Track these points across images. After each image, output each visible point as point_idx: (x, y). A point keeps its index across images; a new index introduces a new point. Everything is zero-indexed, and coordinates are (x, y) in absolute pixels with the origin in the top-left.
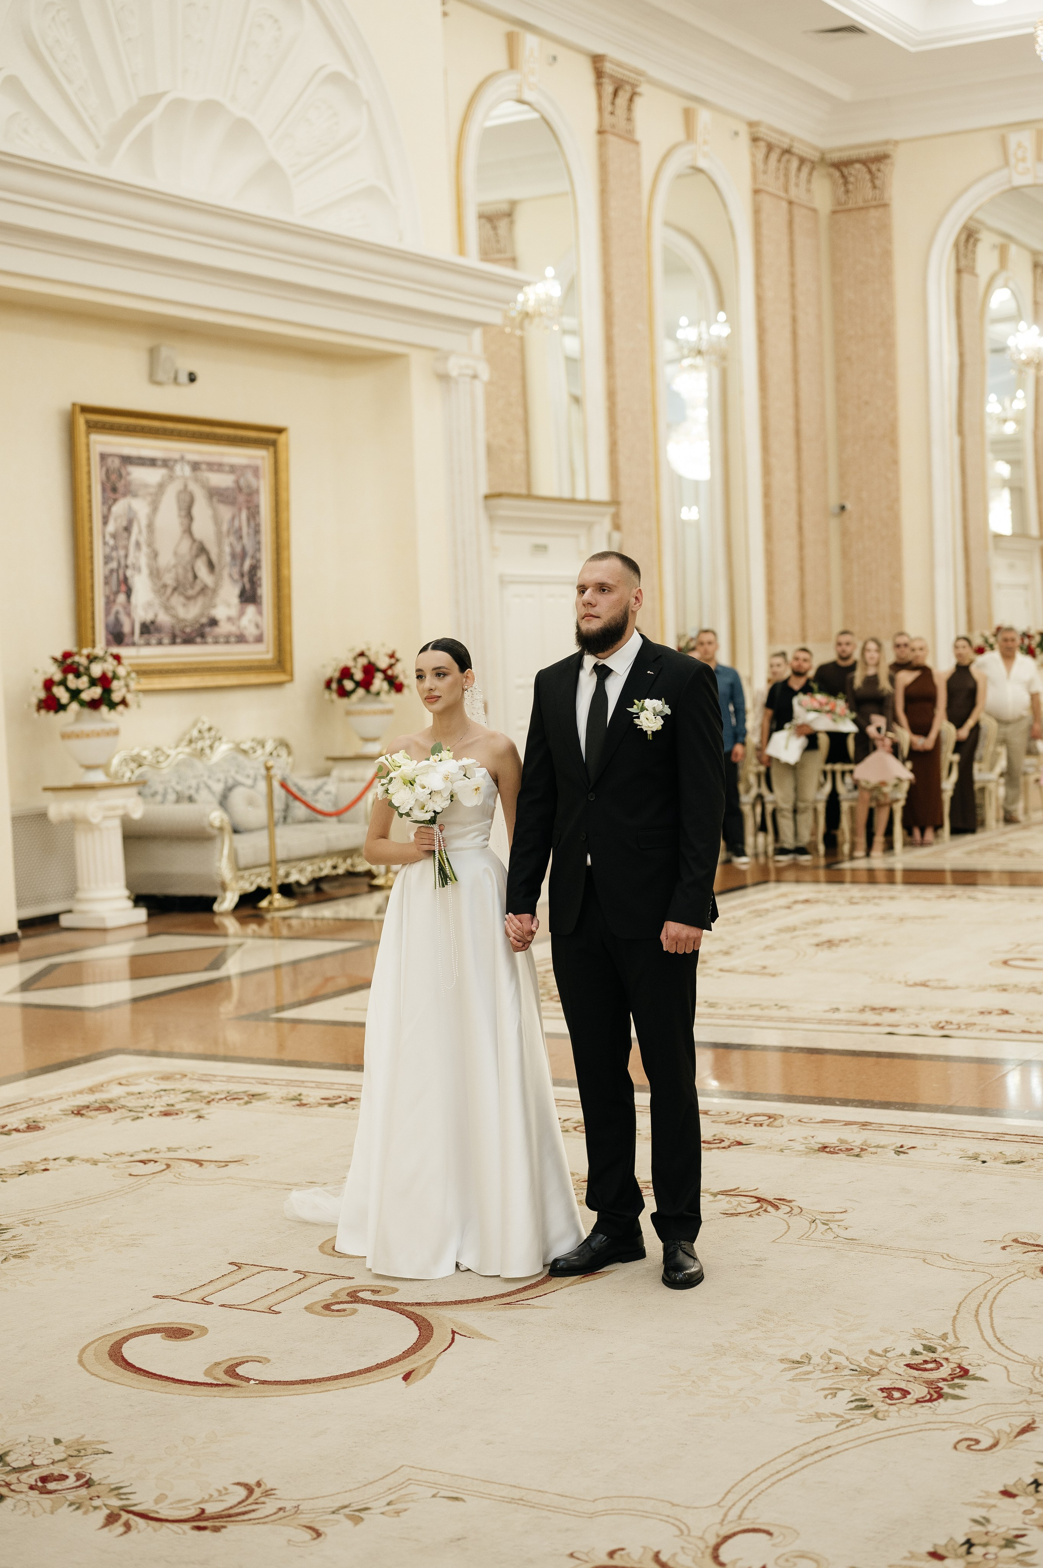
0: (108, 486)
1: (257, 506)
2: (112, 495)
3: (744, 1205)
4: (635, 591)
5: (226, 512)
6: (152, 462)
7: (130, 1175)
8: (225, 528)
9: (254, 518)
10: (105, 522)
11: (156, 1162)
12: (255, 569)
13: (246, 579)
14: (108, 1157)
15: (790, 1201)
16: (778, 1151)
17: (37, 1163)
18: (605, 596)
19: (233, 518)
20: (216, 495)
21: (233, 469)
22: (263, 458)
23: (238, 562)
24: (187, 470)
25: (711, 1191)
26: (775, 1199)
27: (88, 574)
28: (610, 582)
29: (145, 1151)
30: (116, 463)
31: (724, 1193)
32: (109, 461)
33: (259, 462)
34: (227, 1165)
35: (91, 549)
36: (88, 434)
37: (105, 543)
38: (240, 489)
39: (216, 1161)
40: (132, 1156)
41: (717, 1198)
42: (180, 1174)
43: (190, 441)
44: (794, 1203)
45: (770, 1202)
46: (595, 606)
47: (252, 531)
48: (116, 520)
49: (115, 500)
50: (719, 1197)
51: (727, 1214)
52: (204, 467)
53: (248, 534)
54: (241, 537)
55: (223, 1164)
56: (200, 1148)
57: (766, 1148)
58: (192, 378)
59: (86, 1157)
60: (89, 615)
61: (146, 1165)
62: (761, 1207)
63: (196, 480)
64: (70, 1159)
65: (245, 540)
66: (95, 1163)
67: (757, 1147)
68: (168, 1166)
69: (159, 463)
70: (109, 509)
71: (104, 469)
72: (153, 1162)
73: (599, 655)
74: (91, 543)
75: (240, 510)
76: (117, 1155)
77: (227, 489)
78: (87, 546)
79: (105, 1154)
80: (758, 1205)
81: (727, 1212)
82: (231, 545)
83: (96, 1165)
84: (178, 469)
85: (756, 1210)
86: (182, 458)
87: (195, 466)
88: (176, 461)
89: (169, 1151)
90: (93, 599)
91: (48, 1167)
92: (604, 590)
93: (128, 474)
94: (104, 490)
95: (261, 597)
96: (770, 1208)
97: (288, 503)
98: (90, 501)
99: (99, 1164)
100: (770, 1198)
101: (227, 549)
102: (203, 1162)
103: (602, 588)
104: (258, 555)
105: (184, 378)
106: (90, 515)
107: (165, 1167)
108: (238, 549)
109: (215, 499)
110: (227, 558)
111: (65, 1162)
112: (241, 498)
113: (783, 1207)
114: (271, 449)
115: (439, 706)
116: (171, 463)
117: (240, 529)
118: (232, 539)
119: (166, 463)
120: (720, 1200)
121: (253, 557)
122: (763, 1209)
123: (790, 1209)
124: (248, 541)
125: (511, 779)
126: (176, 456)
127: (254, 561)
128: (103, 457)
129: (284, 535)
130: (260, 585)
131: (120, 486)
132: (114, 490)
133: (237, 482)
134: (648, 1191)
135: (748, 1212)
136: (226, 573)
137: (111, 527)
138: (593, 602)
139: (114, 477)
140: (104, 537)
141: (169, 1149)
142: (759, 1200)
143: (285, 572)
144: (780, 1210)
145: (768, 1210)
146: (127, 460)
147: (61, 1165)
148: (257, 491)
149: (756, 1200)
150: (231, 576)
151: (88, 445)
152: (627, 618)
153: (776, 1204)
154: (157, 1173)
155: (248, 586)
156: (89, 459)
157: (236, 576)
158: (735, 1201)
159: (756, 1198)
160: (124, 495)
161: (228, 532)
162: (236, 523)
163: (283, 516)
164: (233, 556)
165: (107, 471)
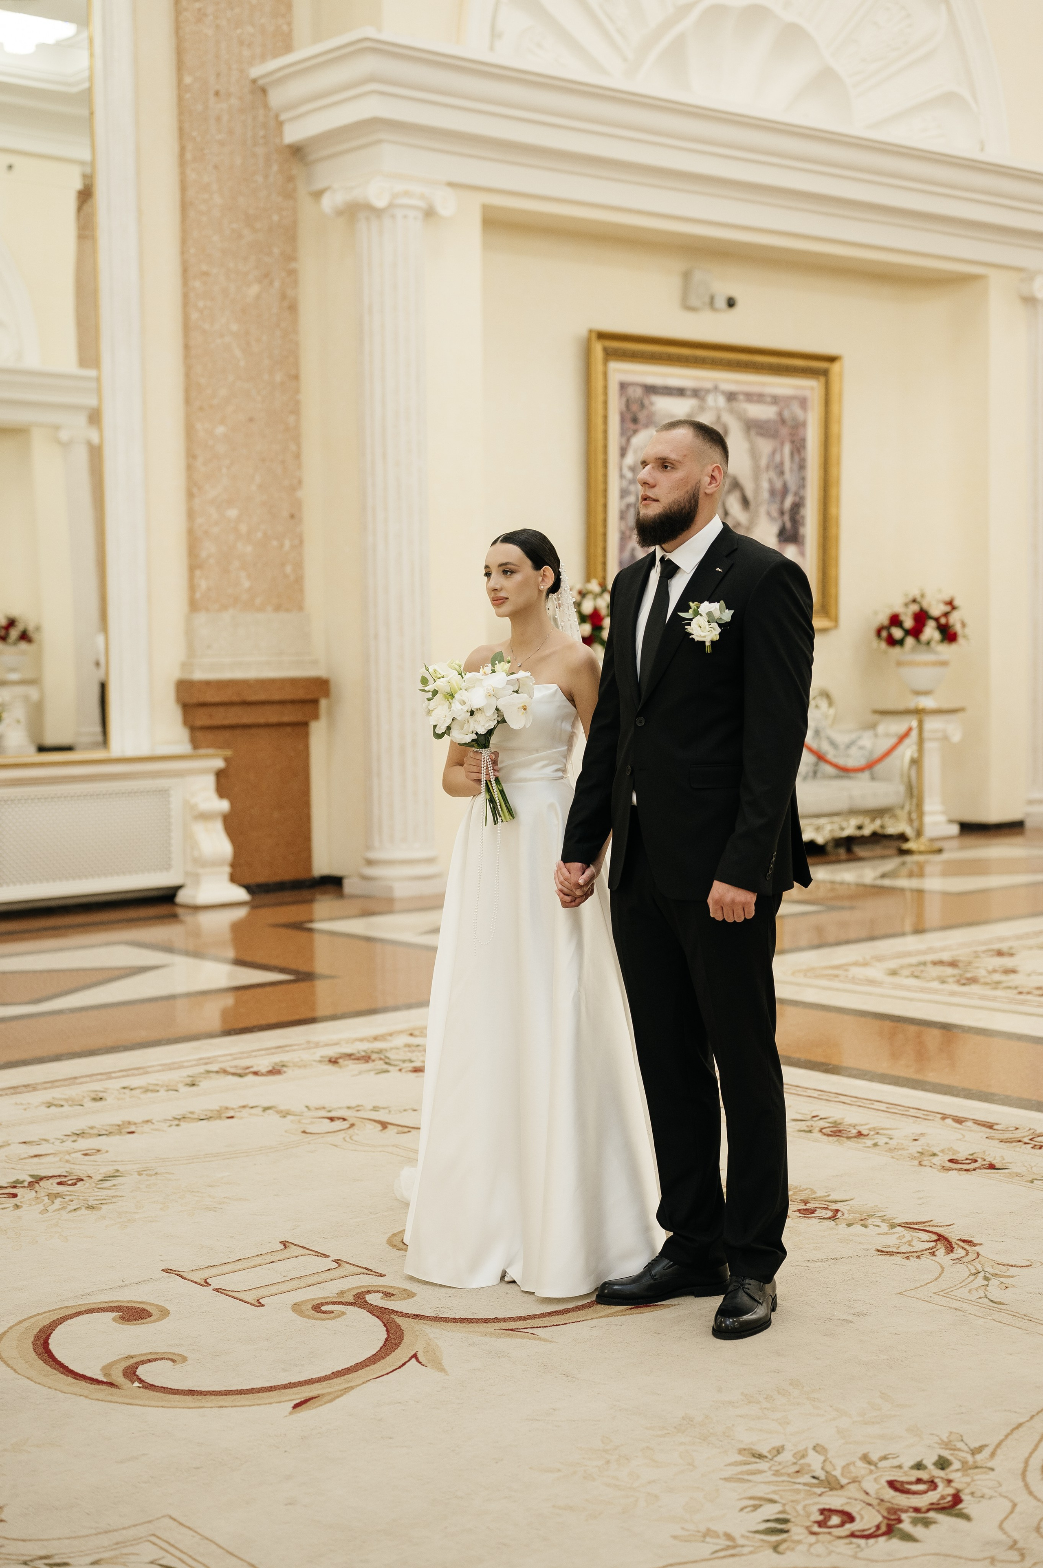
0: (628, 416)
1: (803, 440)
2: (632, 426)
3: (914, 1243)
4: (709, 469)
5: (765, 446)
6: (680, 392)
7: (304, 1132)
8: (763, 462)
9: (799, 452)
10: (623, 452)
11: (344, 1119)
12: (797, 507)
13: (787, 518)
14: (306, 1109)
15: (975, 1245)
16: (1027, 1181)
17: (233, 1109)
18: (666, 474)
19: (774, 453)
20: (754, 427)
21: (775, 400)
22: (812, 389)
23: (778, 499)
24: (721, 401)
25: (894, 1221)
26: (960, 1240)
27: (600, 509)
28: (673, 456)
29: (349, 1108)
30: (639, 392)
31: (908, 1226)
32: (630, 391)
33: (807, 393)
34: (409, 1132)
35: (605, 482)
36: (606, 360)
37: (622, 476)
38: (783, 421)
39: (402, 1126)
40: (330, 1111)
41: (892, 1231)
42: (350, 1138)
43: (726, 370)
44: (977, 1249)
45: (950, 1243)
46: (653, 487)
47: (796, 467)
48: (635, 452)
49: (635, 432)
50: (899, 1229)
51: (882, 1251)
52: (741, 397)
53: (791, 470)
54: (782, 473)
55: (406, 1130)
56: (405, 1110)
57: (1017, 1176)
58: (731, 303)
59: (282, 1107)
60: (600, 551)
61: (333, 1123)
62: (933, 1248)
63: (731, 411)
64: (266, 1109)
65: (788, 476)
66: (285, 1114)
67: (1009, 1173)
68: (352, 1125)
69: (689, 393)
70: (628, 440)
71: (624, 400)
72: (341, 1120)
73: (663, 546)
74: (605, 476)
75: (782, 444)
76: (317, 1109)
77: (767, 422)
78: (600, 478)
79: (307, 1107)
80: (933, 1244)
81: (884, 1249)
82: (770, 481)
83: (285, 1117)
84: (710, 400)
85: (923, 1251)
86: (716, 388)
87: (731, 397)
88: (708, 391)
89: (371, 1110)
90: (605, 535)
91: (237, 1115)
92: (666, 467)
93: (652, 404)
94: (623, 420)
95: (803, 537)
96: (941, 1251)
97: (839, 437)
98: (605, 432)
99: (289, 1117)
100: (954, 1238)
101: (765, 485)
102: (389, 1126)
103: (664, 464)
104: (802, 492)
105: (721, 303)
106: (605, 447)
107: (348, 1126)
108: (779, 485)
109: (753, 432)
110: (765, 495)
111: (259, 1111)
112: (784, 431)
113: (960, 1250)
114: (822, 379)
115: (507, 608)
116: (702, 393)
117: (782, 463)
118: (772, 474)
119: (696, 393)
120: (894, 1233)
121: (796, 494)
122: (931, 1251)
123: (963, 1253)
124: (790, 478)
125: (589, 697)
126: (708, 385)
127: (797, 499)
128: (623, 386)
129: (833, 471)
130: (803, 524)
131: (642, 416)
132: (635, 420)
133: (780, 414)
134: (822, 1212)
135: (907, 1252)
136: (763, 510)
137: (630, 460)
138: (651, 481)
139: (635, 407)
140: (621, 469)
141: (375, 1109)
142: (941, 1238)
143: (833, 511)
144: (952, 1254)
145: (936, 1253)
146: (651, 389)
147: (250, 1114)
148: (804, 424)
149: (935, 1237)
150: (769, 514)
151: (605, 374)
152: (697, 503)
153: (954, 1246)
154: (332, 1132)
155: (788, 525)
156: (606, 388)
157: (775, 514)
158: (908, 1235)
159: (939, 1235)
160: (647, 426)
161: (768, 467)
162: (778, 458)
163: (834, 451)
164: (772, 492)
165: (628, 401)
